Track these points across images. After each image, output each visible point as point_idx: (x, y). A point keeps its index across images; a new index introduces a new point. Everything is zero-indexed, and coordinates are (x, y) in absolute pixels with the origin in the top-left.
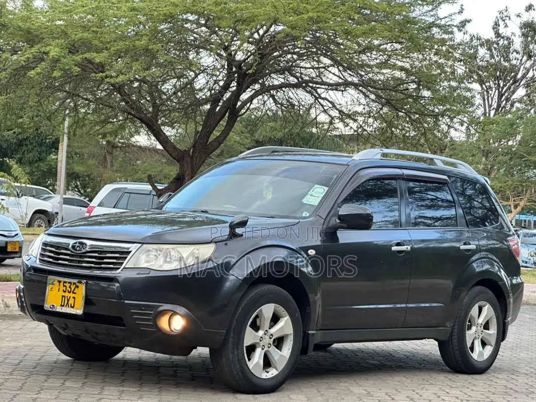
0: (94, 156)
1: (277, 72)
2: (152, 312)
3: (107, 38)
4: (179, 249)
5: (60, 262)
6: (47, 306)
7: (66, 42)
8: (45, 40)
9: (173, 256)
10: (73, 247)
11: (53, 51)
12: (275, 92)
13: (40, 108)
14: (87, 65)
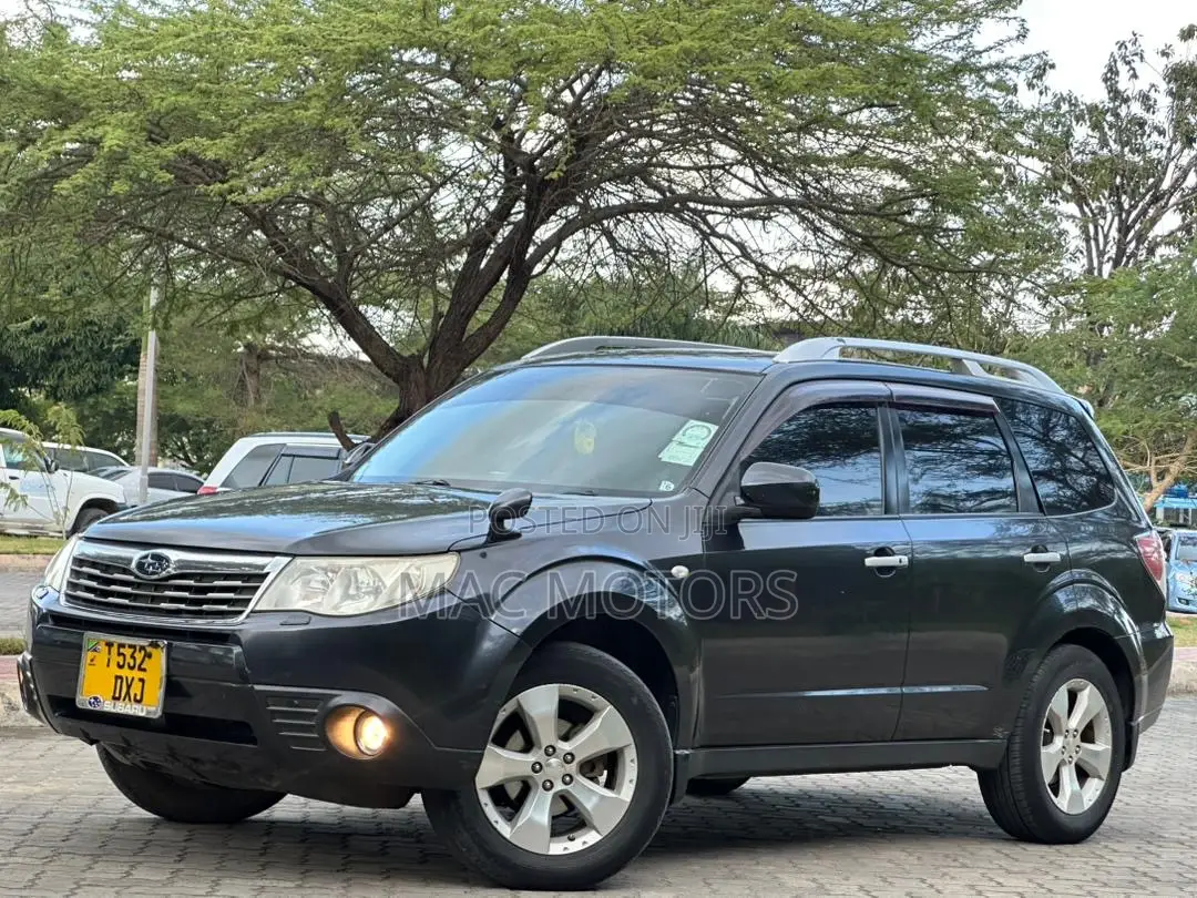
0: (218, 379)
1: (616, 177)
2: (316, 711)
3: (233, 105)
4: (377, 568)
5: (111, 599)
6: (83, 700)
7: (142, 116)
8: (93, 112)
9: (362, 583)
10: (140, 566)
11: (110, 136)
12: (612, 224)
13: (89, 268)
14: (189, 168)
